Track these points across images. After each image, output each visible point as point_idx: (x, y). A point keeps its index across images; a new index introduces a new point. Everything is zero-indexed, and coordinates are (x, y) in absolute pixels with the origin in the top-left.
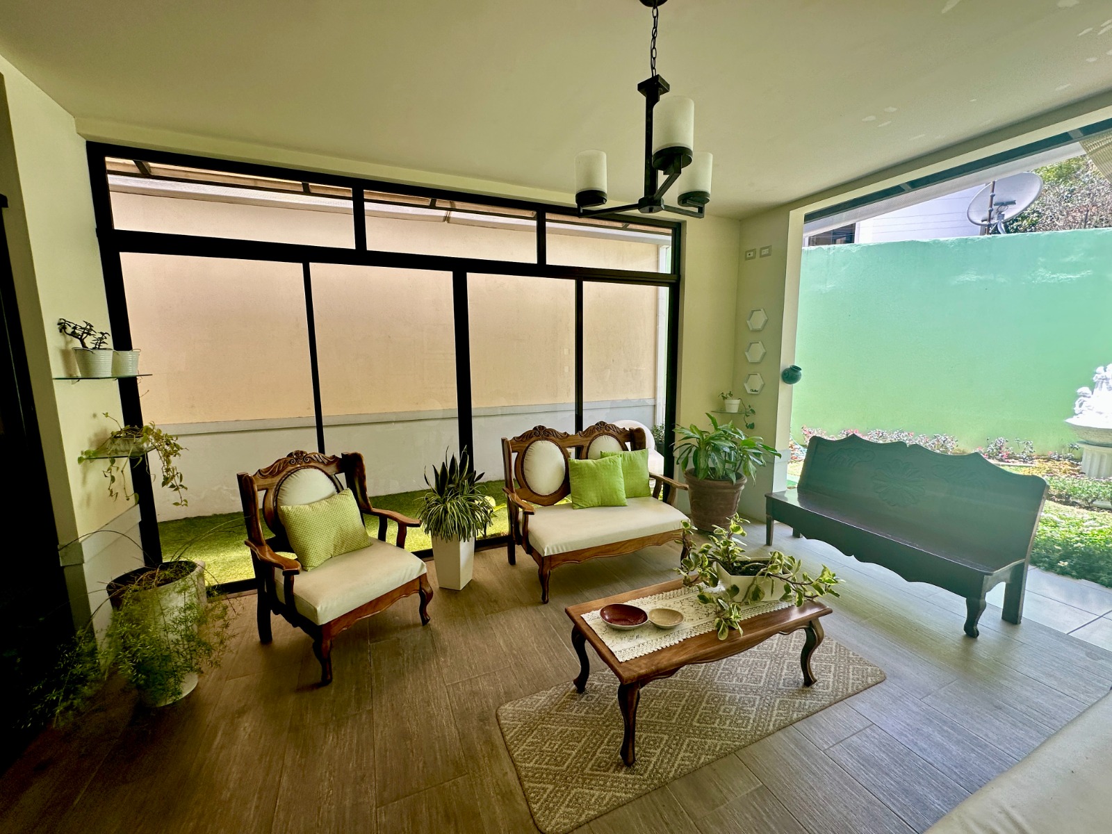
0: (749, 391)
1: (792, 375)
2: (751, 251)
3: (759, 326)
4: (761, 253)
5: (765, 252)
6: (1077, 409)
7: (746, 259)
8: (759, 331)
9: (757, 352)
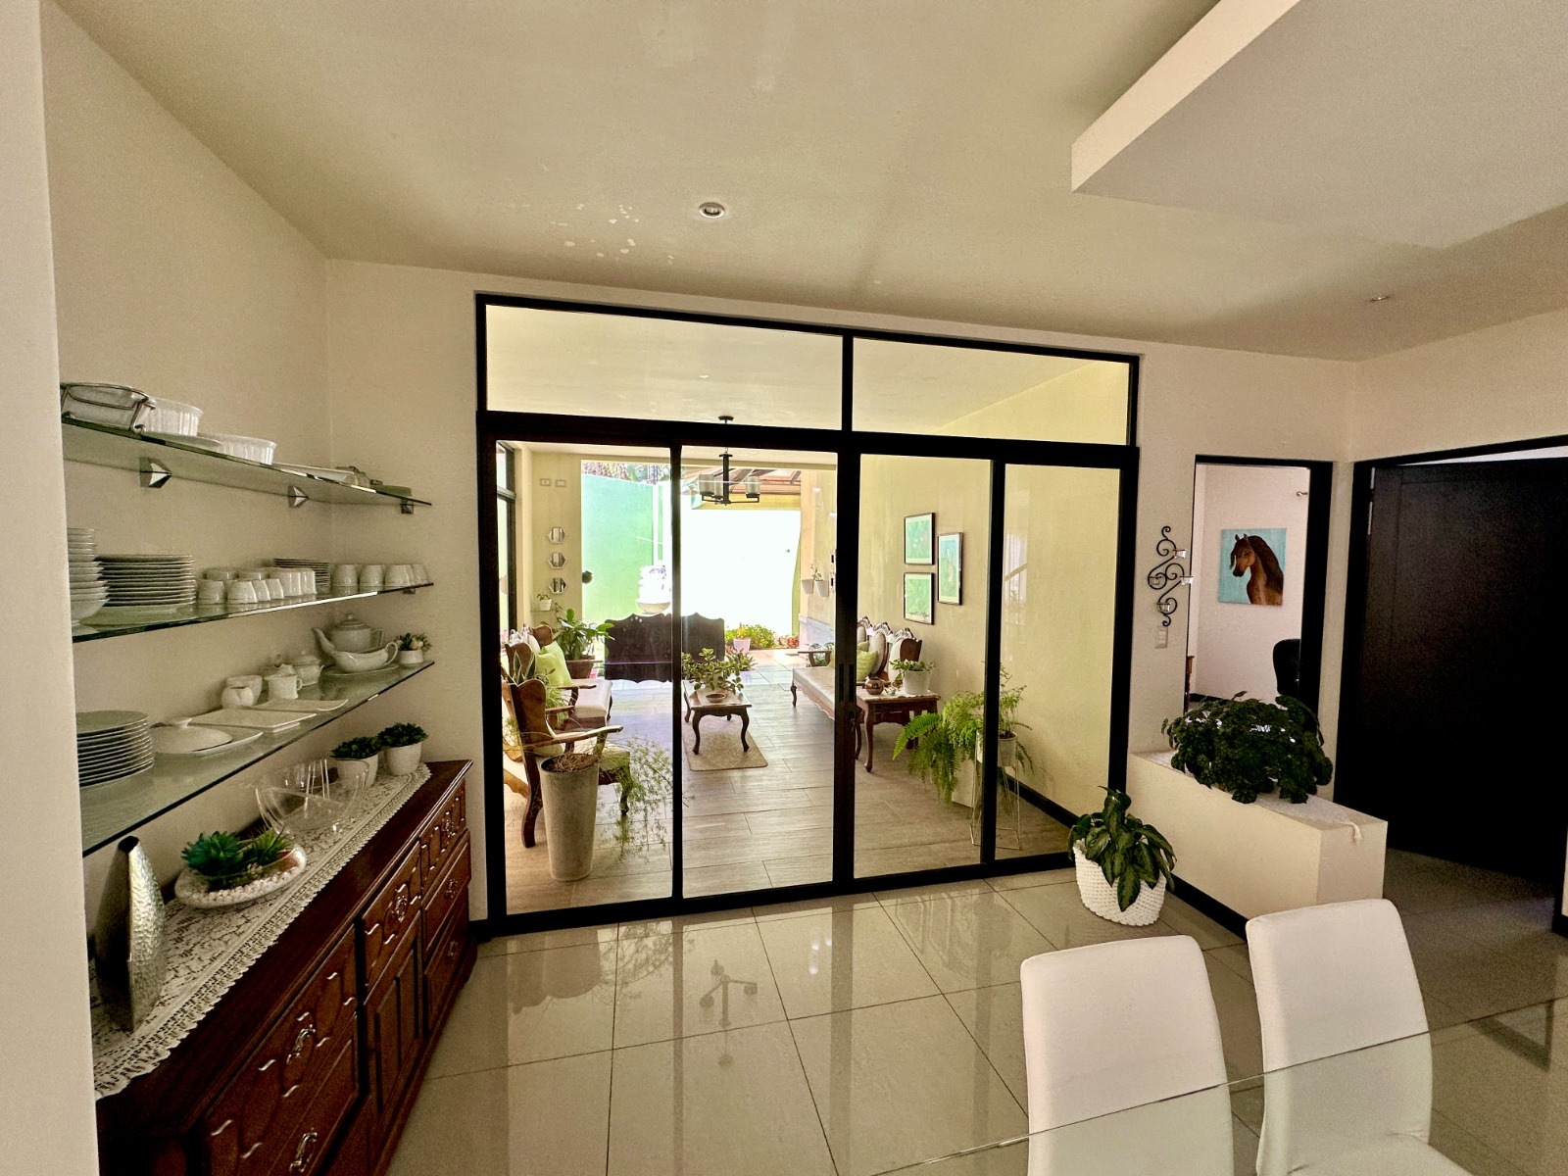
0: (554, 592)
1: (587, 577)
2: (546, 480)
4: (556, 484)
5: (561, 484)
7: (542, 485)
8: (560, 544)
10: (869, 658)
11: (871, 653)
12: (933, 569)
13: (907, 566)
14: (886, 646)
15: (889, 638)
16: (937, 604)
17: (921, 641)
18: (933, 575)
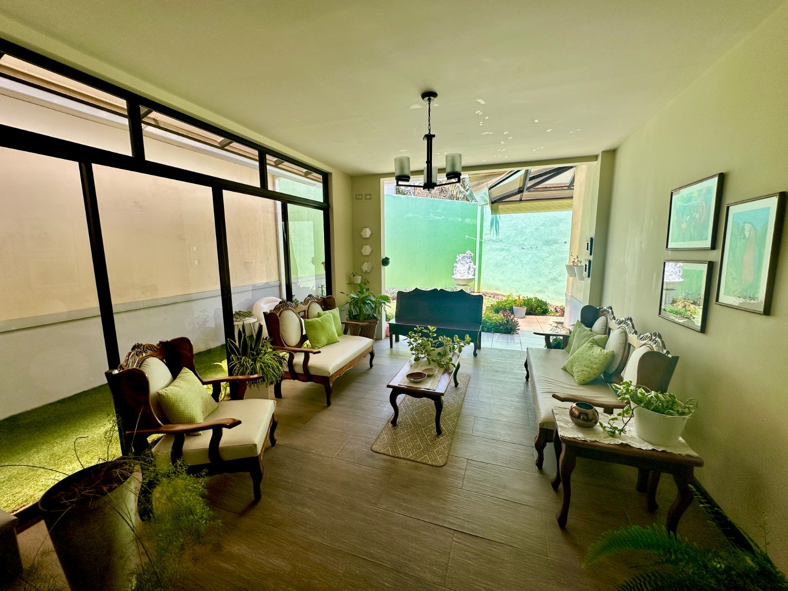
0: (364, 271)
1: (386, 262)
2: (360, 195)
3: (368, 236)
4: (366, 197)
5: (368, 197)
6: (455, 272)
7: (357, 199)
8: (368, 238)
9: (367, 250)
10: (602, 358)
11: (605, 351)
12: (715, 256)
13: (670, 252)
14: (627, 348)
15: (633, 339)
16: (714, 308)
17: (675, 359)
18: (711, 265)
